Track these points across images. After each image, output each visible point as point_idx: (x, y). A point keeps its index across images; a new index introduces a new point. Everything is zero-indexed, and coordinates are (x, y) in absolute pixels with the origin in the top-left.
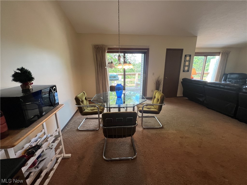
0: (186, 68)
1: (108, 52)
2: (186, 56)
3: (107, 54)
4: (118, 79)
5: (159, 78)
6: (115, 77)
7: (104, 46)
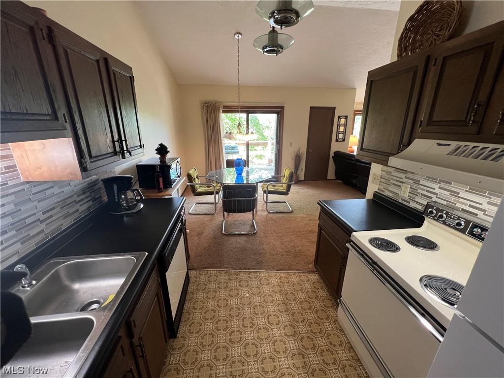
0: (341, 136)
1: (224, 112)
2: (339, 117)
3: (222, 114)
4: (238, 152)
5: (299, 150)
6: (233, 148)
7: (218, 104)
